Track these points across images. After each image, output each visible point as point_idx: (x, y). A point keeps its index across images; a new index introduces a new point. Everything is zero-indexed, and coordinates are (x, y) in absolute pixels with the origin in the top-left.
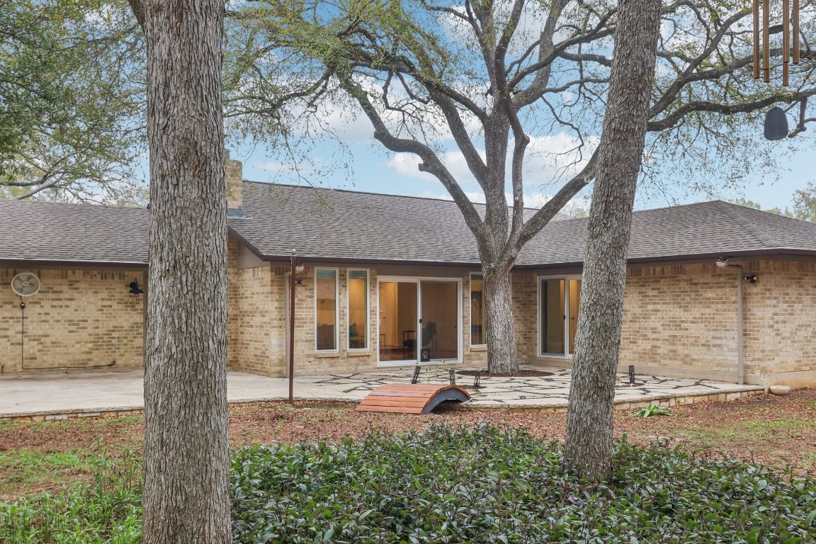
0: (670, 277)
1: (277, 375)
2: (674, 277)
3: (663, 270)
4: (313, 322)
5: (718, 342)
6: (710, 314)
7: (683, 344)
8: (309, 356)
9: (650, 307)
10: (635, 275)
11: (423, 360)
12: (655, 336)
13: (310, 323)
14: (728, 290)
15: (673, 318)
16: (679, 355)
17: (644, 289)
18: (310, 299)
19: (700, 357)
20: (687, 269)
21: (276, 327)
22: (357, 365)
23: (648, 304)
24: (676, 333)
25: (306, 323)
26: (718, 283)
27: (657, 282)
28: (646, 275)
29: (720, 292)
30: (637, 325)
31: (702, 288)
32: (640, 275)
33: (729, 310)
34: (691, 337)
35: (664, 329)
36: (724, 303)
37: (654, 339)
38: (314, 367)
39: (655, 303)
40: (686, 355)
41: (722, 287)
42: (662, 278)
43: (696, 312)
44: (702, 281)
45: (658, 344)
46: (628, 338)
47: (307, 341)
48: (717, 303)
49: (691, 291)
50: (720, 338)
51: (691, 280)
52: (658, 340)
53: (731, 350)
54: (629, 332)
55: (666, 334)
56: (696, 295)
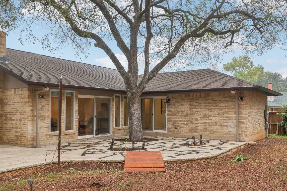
0: (203, 98)
1: (30, 146)
2: (205, 98)
3: (200, 95)
4: (49, 118)
5: (226, 124)
6: (222, 113)
7: (210, 126)
8: (46, 135)
9: (194, 110)
10: (187, 97)
11: (96, 135)
12: (196, 122)
13: (47, 118)
14: (230, 103)
15: (205, 114)
16: (208, 130)
17: (191, 103)
18: (47, 106)
19: (218, 130)
20: (212, 94)
21: (30, 120)
22: (69, 138)
23: (194, 109)
24: (206, 121)
25: (45, 118)
26: (226, 100)
27: (197, 100)
28: (192, 97)
29: (226, 104)
30: (188, 118)
31: (218, 102)
32: (190, 97)
33: (231, 111)
34: (213, 122)
35: (201, 119)
36: (229, 108)
37: (196, 123)
38: (49, 141)
39: (197, 109)
40: (211, 130)
41: (228, 102)
42: (200, 98)
43: (216, 112)
44: (218, 99)
45: (198, 125)
46: (184, 123)
47: (46, 127)
48: (225, 108)
49: (213, 104)
50: (227, 123)
51: (213, 99)
52: (198, 124)
53: (232, 127)
54: (185, 120)
55: (202, 121)
56: (216, 105)
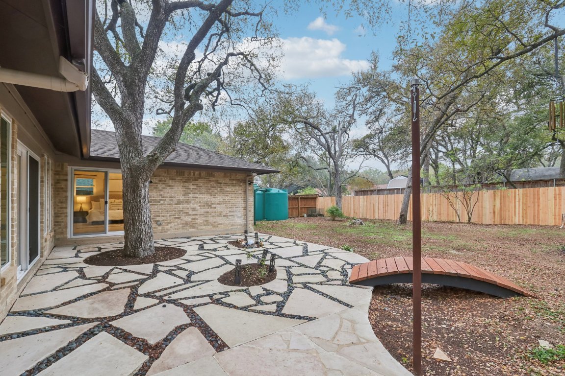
0: (205, 178)
2: (207, 178)
3: (200, 174)
5: (232, 214)
6: (228, 199)
7: (213, 216)
9: (191, 195)
10: (179, 175)
12: (194, 212)
14: (237, 187)
15: (207, 202)
16: (210, 223)
17: (186, 184)
19: (223, 222)
20: (215, 175)
23: (190, 193)
24: (208, 210)
26: (232, 184)
27: (196, 180)
28: (188, 175)
29: (233, 188)
30: (181, 206)
31: (224, 185)
32: (184, 175)
33: (238, 197)
34: (218, 212)
35: (200, 208)
36: (236, 194)
37: (193, 215)
39: (194, 193)
40: (215, 222)
41: (235, 186)
42: (199, 178)
43: (220, 198)
44: (223, 182)
45: (197, 217)
46: (173, 216)
48: (232, 194)
49: (218, 187)
50: (233, 212)
51: (218, 181)
52: (196, 215)
53: (238, 217)
54: (175, 211)
55: (202, 211)
56: (221, 189)
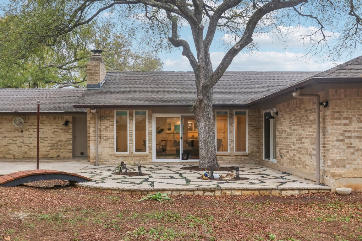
1: (93, 164)
2: (300, 107)
7: (303, 154)
8: (111, 155)
11: (183, 159)
12: (294, 147)
13: (112, 138)
15: (299, 135)
17: (290, 116)
18: (112, 127)
19: (308, 163)
21: (93, 140)
22: (140, 160)
23: (292, 126)
25: (109, 138)
26: (314, 109)
27: (294, 110)
28: (291, 107)
29: (315, 116)
30: (289, 140)
31: (309, 113)
34: (305, 149)
35: (297, 143)
38: (114, 160)
40: (304, 162)
42: (296, 108)
43: (307, 130)
44: (309, 108)
45: (295, 153)
46: (286, 149)
47: (110, 147)
49: (305, 116)
51: (305, 108)
52: (295, 150)
54: (286, 145)
55: (298, 146)
56: (307, 118)
